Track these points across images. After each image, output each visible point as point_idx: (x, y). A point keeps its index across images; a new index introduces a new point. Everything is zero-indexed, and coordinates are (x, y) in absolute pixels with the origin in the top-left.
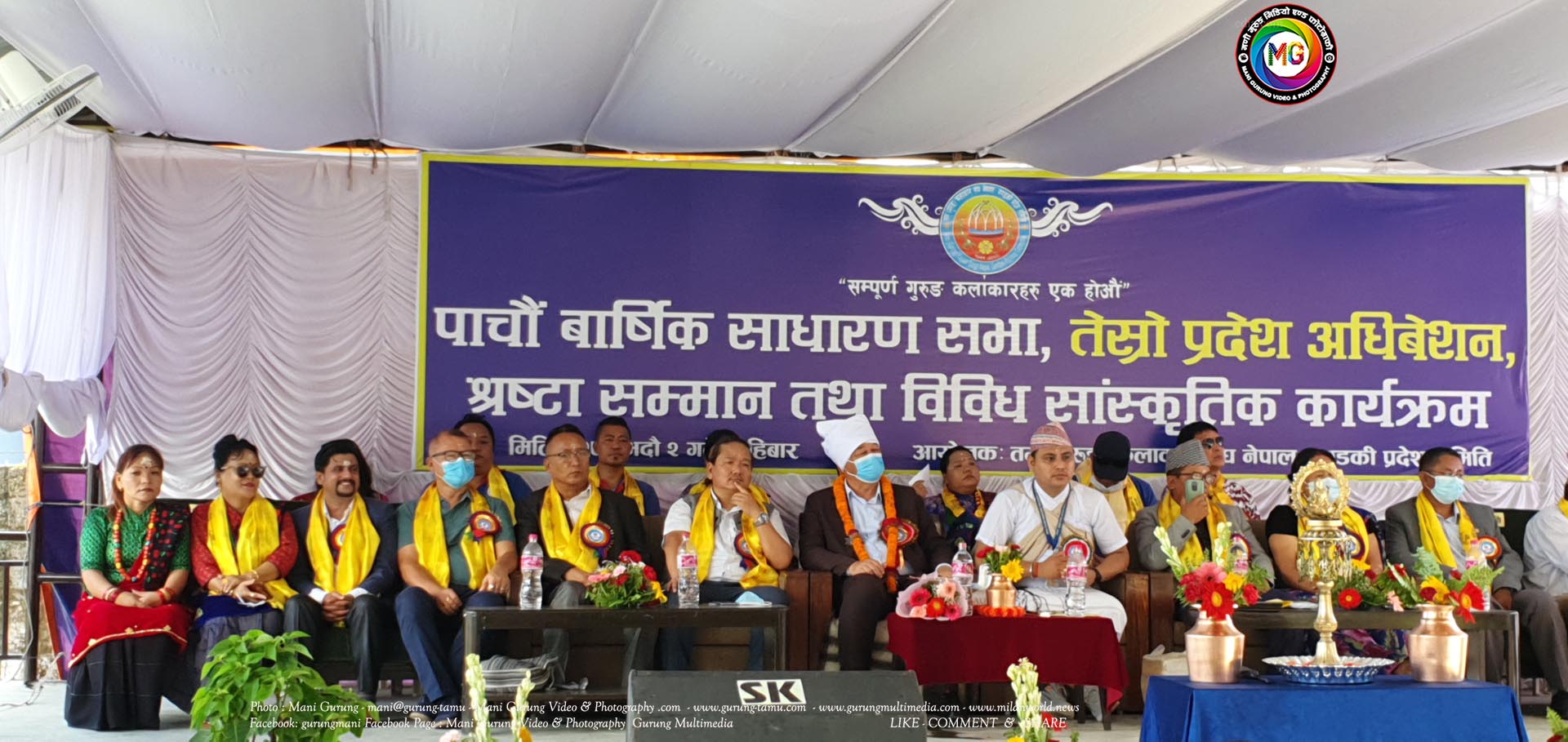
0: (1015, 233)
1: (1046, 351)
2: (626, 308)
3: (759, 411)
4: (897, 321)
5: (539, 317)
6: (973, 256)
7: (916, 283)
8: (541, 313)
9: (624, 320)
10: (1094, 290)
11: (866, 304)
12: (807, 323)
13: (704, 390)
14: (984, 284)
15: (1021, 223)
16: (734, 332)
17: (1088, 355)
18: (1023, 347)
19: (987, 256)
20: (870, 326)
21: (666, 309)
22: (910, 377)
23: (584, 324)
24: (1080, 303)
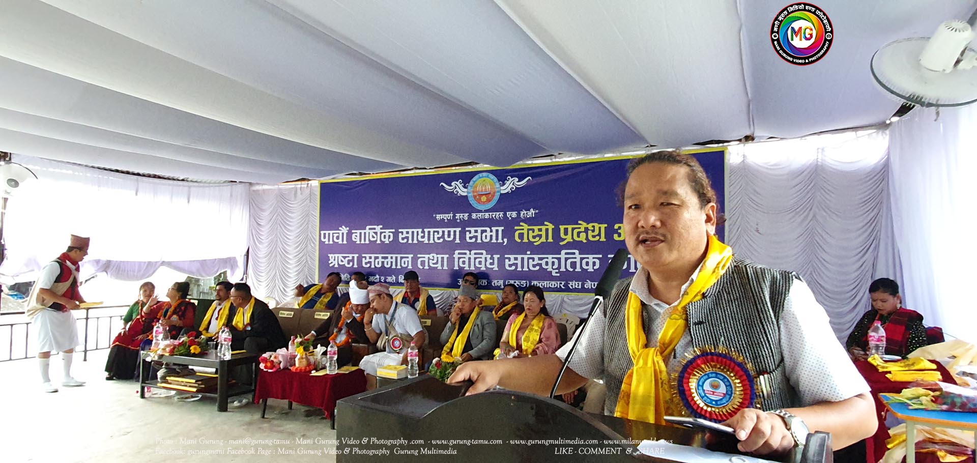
0: (494, 193)
1: (505, 240)
2: (370, 229)
3: (408, 266)
4: (452, 230)
5: (347, 233)
6: (479, 202)
7: (459, 214)
9: (369, 232)
10: (524, 214)
11: (442, 224)
12: (423, 232)
13: (392, 258)
14: (483, 214)
15: (497, 188)
16: (401, 236)
17: (521, 242)
18: (497, 239)
19: (484, 202)
20: (443, 232)
21: (381, 229)
22: (456, 252)
23: (358, 234)
24: (519, 220)
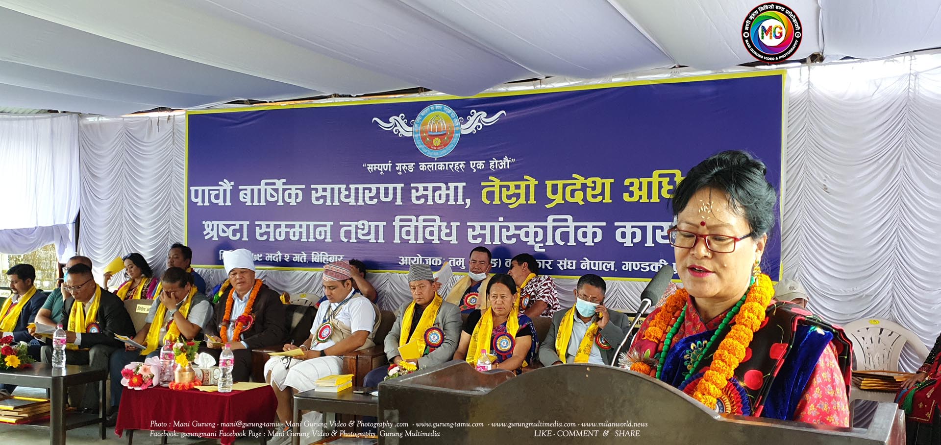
0: (452, 133)
1: (468, 201)
2: (267, 184)
3: (325, 238)
4: (391, 186)
5: (231, 190)
6: (430, 148)
7: (401, 164)
8: (231, 188)
9: (266, 189)
10: (495, 164)
11: (376, 178)
12: (348, 189)
13: (301, 226)
14: (436, 164)
15: (456, 126)
16: (314, 195)
17: (491, 203)
18: (456, 200)
19: (437, 147)
20: (378, 189)
21: (284, 184)
22: (398, 218)
23: (249, 192)
24: (488, 172)
